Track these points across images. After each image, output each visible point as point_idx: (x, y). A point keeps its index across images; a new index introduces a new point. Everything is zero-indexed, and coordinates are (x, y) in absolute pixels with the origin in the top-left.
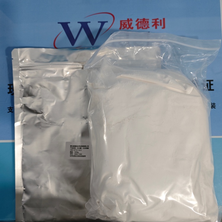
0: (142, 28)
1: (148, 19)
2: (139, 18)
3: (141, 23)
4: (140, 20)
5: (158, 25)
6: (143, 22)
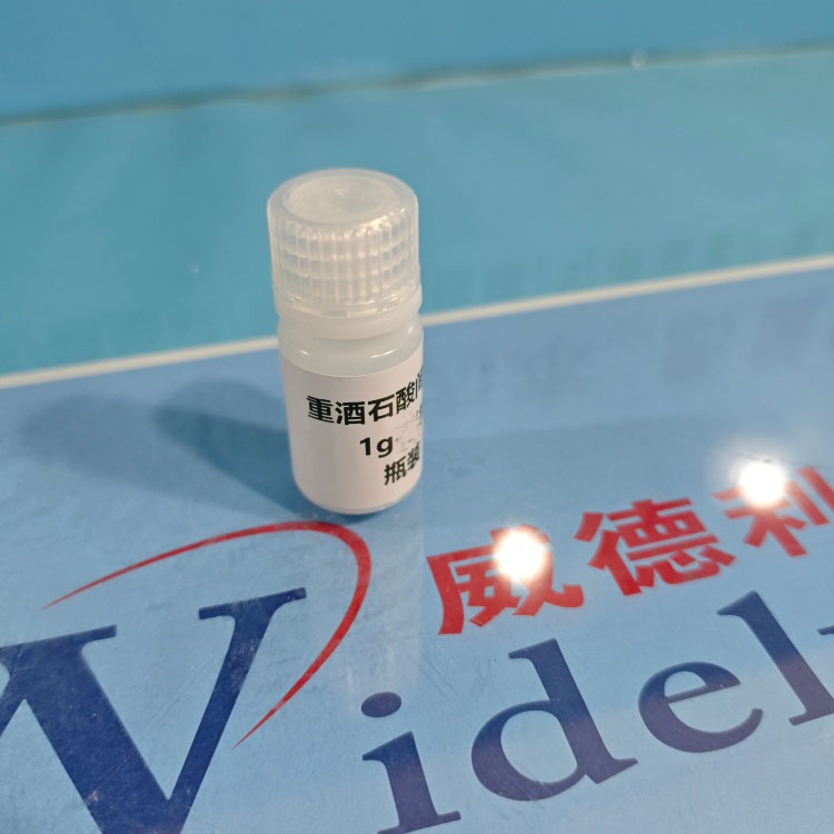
0: (671, 577)
1: (686, 502)
2: (594, 510)
3: (633, 541)
4: (614, 517)
5: (799, 525)
6: (648, 525)
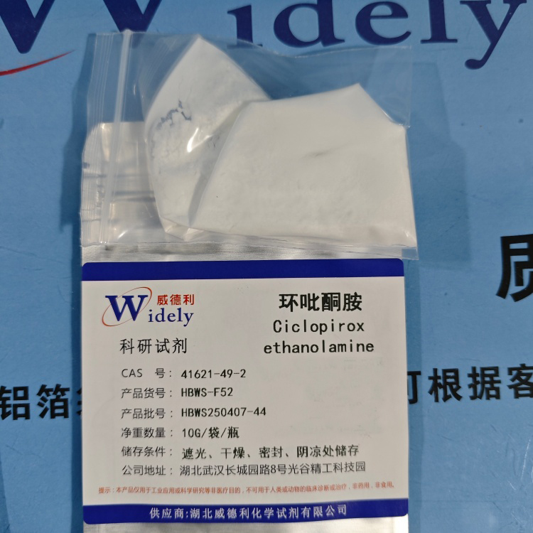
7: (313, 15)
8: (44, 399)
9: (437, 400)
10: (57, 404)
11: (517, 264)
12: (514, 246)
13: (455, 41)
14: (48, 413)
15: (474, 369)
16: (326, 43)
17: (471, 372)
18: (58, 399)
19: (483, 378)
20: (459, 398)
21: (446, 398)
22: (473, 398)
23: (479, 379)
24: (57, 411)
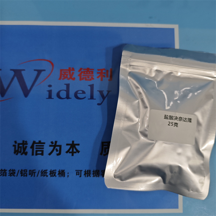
7: (65, 93)
8: (1, 172)
9: (85, 176)
10: (4, 173)
11: (105, 148)
12: (104, 144)
13: (95, 99)
14: (2, 175)
15: (94, 170)
16: (67, 99)
17: (93, 171)
18: (4, 172)
19: (96, 172)
20: (90, 176)
21: (87, 176)
22: (93, 176)
23: (95, 172)
24: (4, 175)
